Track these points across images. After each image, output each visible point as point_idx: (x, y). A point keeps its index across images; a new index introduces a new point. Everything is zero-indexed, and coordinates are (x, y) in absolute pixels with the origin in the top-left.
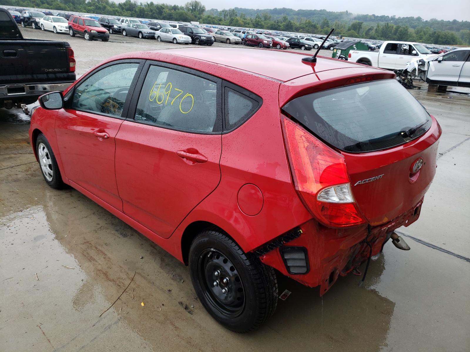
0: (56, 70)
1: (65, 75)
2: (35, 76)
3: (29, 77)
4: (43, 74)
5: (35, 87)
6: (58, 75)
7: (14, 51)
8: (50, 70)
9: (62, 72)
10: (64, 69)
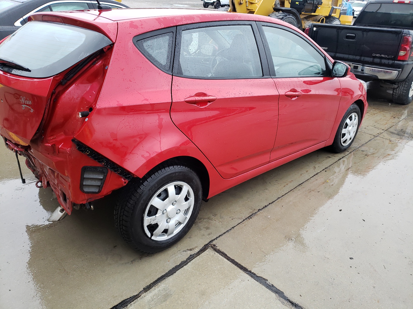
0: (383, 56)
1: (391, 62)
2: (362, 58)
3: (358, 58)
4: (371, 57)
5: (359, 67)
6: (384, 61)
7: (354, 35)
8: (378, 55)
9: (388, 59)
10: (391, 57)
